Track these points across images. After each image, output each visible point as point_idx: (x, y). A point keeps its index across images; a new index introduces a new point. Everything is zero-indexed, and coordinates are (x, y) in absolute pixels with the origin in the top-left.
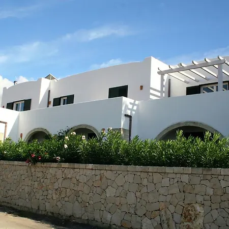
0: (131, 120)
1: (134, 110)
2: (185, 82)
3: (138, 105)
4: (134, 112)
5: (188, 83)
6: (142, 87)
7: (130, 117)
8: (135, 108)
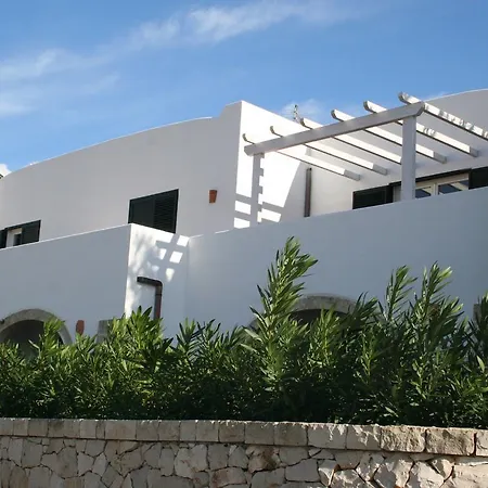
0: (159, 295)
1: (173, 265)
2: (347, 175)
3: (185, 250)
4: (170, 273)
5: (358, 178)
6: (213, 195)
7: (157, 284)
8: (176, 257)
